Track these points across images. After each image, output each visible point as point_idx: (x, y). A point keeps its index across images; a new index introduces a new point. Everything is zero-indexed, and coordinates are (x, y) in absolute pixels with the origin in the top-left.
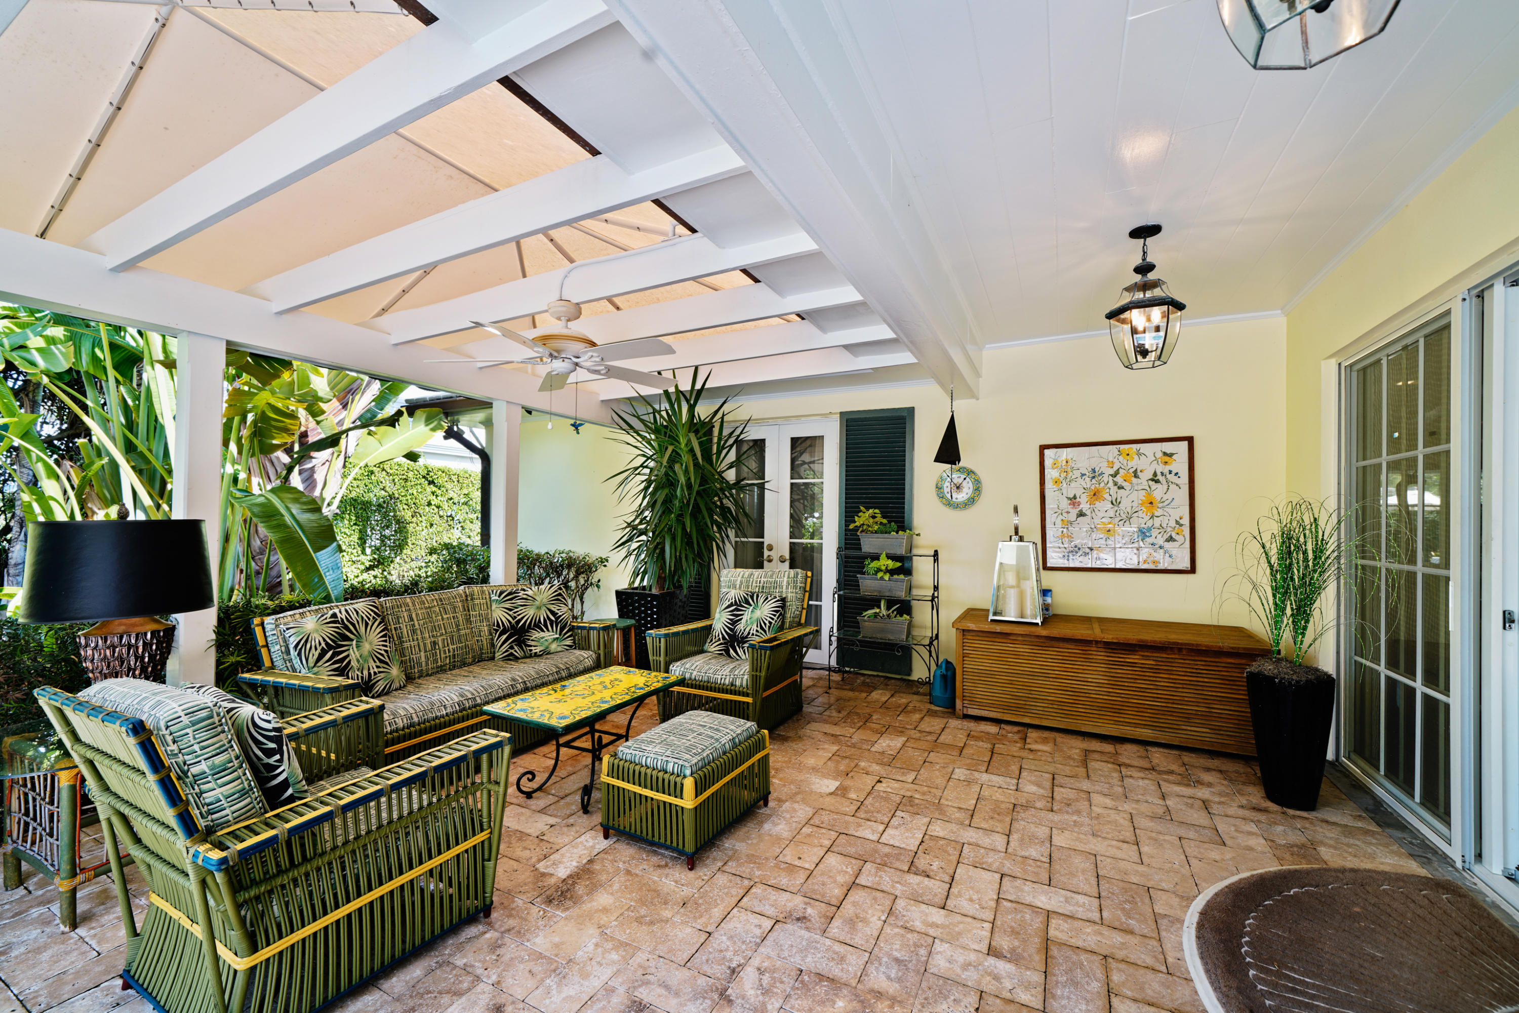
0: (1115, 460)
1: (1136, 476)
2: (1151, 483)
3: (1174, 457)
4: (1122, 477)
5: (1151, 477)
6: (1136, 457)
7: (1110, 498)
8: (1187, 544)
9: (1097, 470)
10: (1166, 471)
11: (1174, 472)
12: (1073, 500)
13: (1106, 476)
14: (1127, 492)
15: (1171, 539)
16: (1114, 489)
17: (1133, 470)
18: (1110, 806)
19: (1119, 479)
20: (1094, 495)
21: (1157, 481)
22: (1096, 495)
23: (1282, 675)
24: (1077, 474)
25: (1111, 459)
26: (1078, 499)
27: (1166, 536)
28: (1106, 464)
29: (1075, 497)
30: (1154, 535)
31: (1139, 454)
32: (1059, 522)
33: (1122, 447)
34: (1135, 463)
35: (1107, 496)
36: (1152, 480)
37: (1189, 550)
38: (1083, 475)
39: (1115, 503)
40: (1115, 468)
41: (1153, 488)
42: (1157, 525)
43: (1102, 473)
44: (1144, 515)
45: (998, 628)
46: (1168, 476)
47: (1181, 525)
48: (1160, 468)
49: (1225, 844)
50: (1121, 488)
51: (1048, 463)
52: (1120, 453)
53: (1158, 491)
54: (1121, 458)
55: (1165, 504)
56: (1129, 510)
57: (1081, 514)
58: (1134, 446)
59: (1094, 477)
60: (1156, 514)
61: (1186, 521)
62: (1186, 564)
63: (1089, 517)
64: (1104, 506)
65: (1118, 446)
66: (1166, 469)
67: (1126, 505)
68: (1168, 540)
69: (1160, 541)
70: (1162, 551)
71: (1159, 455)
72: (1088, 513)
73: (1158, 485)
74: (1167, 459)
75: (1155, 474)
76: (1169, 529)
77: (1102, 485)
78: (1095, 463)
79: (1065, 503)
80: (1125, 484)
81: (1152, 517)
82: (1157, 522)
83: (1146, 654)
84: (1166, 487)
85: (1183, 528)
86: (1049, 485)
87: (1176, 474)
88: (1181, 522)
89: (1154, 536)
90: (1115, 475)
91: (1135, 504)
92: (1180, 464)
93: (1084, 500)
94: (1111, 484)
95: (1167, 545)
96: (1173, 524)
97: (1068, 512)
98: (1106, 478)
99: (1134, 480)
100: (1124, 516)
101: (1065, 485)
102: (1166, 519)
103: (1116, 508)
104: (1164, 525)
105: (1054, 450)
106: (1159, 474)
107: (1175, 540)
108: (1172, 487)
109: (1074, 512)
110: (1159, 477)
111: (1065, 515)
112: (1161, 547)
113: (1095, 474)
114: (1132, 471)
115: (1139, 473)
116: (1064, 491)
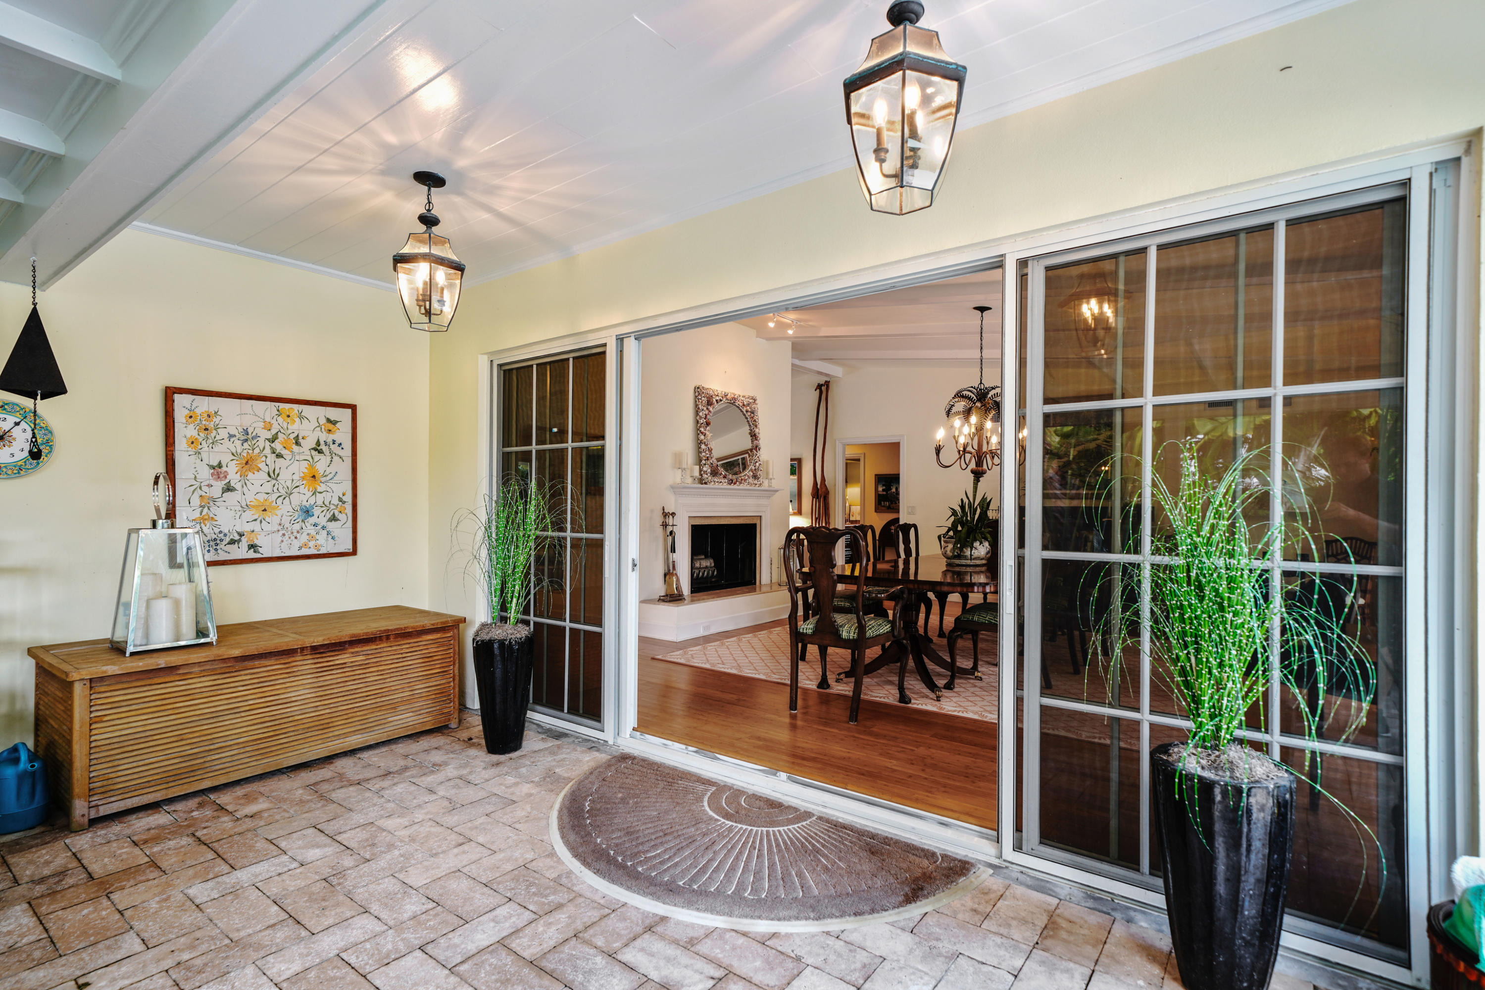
0: (274, 421)
1: (297, 443)
2: (314, 453)
3: (338, 425)
4: (281, 443)
5: (314, 446)
6: (297, 420)
7: (266, 469)
8: (350, 524)
9: (250, 431)
10: (330, 441)
11: (338, 442)
12: (217, 469)
13: (261, 440)
14: (287, 462)
15: (334, 518)
16: (271, 458)
17: (295, 435)
18: (407, 824)
19: (278, 446)
20: (247, 463)
21: (320, 452)
22: (248, 464)
23: (510, 637)
24: (223, 433)
25: (268, 419)
26: (224, 469)
27: (329, 516)
28: (262, 425)
29: (220, 465)
30: (316, 514)
31: (301, 417)
32: (196, 501)
33: (282, 406)
34: (296, 427)
35: (262, 466)
36: (315, 449)
37: (351, 530)
38: (231, 436)
39: (273, 475)
40: (274, 431)
41: (316, 459)
42: (320, 502)
43: (257, 436)
44: (306, 491)
45: (141, 664)
46: (332, 446)
47: (344, 502)
48: (323, 437)
49: (514, 802)
50: (279, 456)
51: (180, 415)
52: (279, 413)
53: (322, 464)
54: (280, 419)
55: (328, 478)
56: (289, 483)
57: (228, 489)
58: (296, 407)
59: (246, 440)
60: (319, 489)
61: (348, 498)
62: (348, 547)
63: (240, 492)
64: (257, 479)
65: (277, 404)
66: (330, 438)
67: (285, 477)
68: (330, 520)
69: (323, 521)
70: (325, 532)
71: (323, 421)
72: (238, 486)
73: (321, 456)
74: (330, 426)
75: (318, 443)
76: (332, 507)
77: (257, 451)
78: (247, 421)
79: (205, 473)
80: (284, 452)
81: (314, 493)
82: (320, 498)
83: (356, 650)
84: (329, 459)
85: (345, 505)
86: (181, 444)
87: (340, 445)
88: (344, 499)
89: (316, 516)
90: (273, 440)
91: (296, 477)
92: (343, 434)
93: (232, 471)
94: (268, 451)
95: (332, 526)
96: (335, 501)
97: (210, 486)
98: (261, 443)
99: (296, 448)
100: (283, 492)
101: (206, 449)
102: (329, 495)
103: (274, 482)
104: (327, 503)
105: (190, 397)
106: (322, 443)
107: (338, 520)
108: (336, 458)
109: (219, 485)
110: (323, 447)
111: (205, 489)
112: (323, 528)
113: (247, 436)
114: (292, 436)
115: (301, 440)
116: (204, 455)
